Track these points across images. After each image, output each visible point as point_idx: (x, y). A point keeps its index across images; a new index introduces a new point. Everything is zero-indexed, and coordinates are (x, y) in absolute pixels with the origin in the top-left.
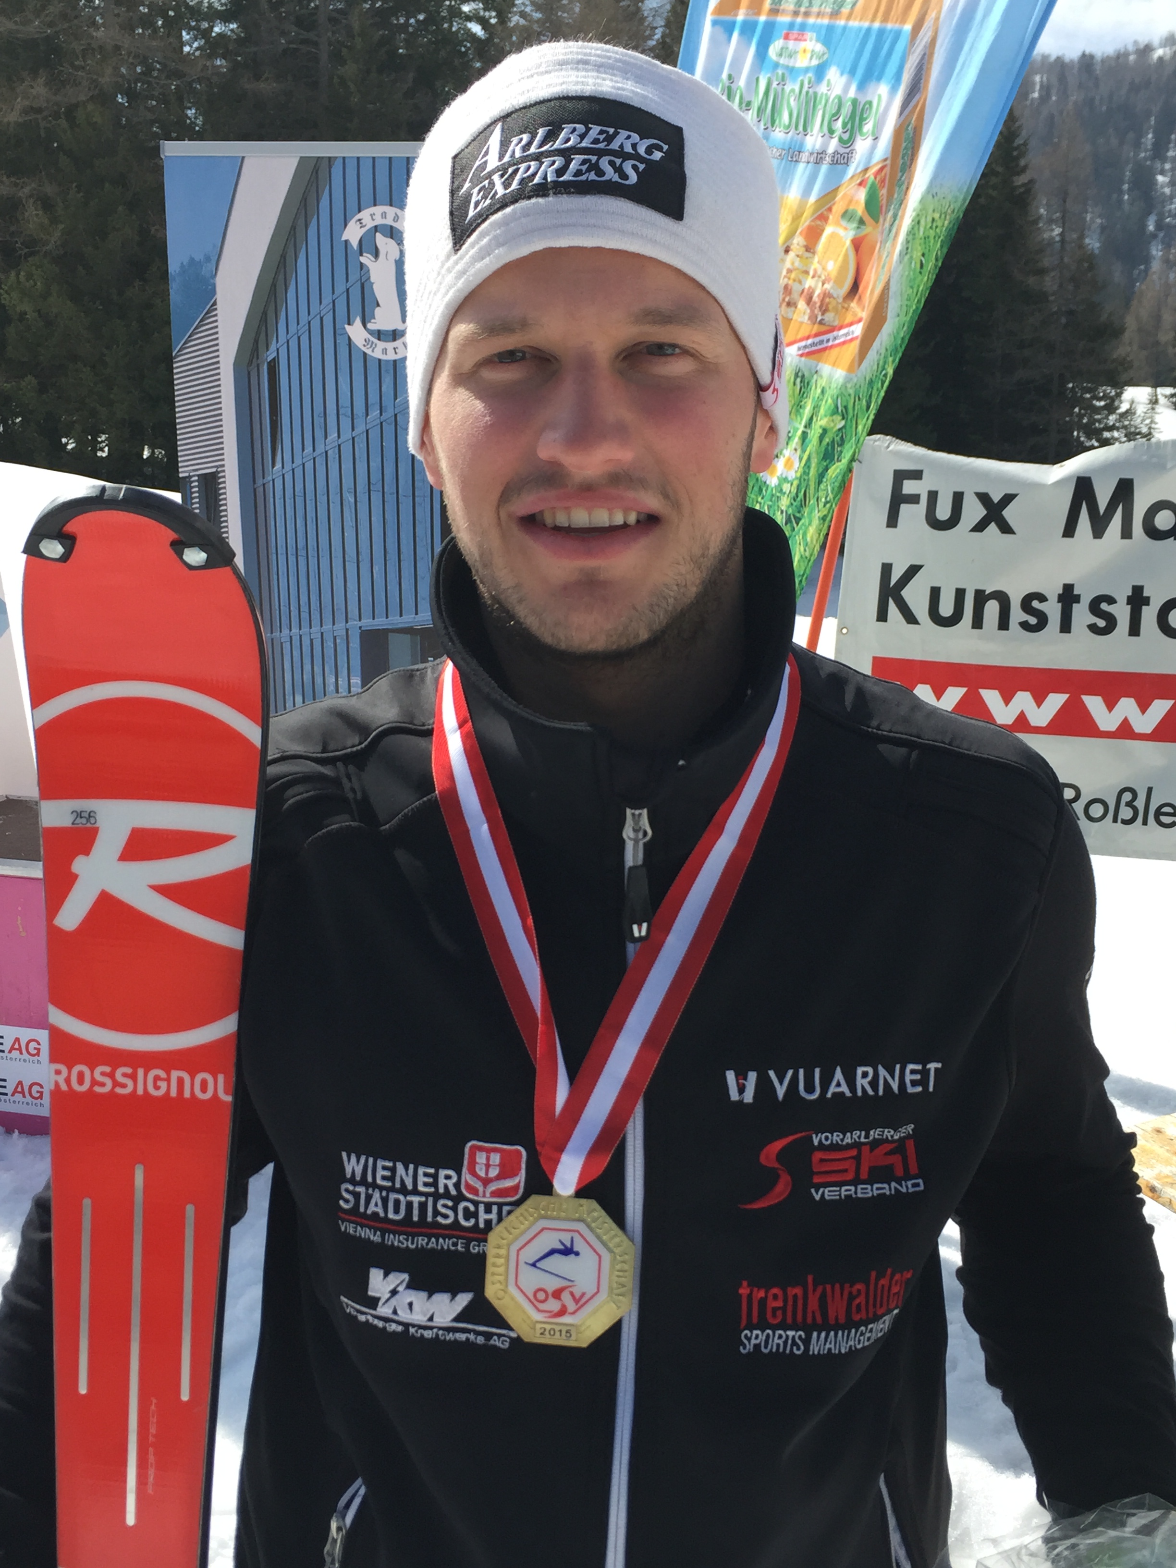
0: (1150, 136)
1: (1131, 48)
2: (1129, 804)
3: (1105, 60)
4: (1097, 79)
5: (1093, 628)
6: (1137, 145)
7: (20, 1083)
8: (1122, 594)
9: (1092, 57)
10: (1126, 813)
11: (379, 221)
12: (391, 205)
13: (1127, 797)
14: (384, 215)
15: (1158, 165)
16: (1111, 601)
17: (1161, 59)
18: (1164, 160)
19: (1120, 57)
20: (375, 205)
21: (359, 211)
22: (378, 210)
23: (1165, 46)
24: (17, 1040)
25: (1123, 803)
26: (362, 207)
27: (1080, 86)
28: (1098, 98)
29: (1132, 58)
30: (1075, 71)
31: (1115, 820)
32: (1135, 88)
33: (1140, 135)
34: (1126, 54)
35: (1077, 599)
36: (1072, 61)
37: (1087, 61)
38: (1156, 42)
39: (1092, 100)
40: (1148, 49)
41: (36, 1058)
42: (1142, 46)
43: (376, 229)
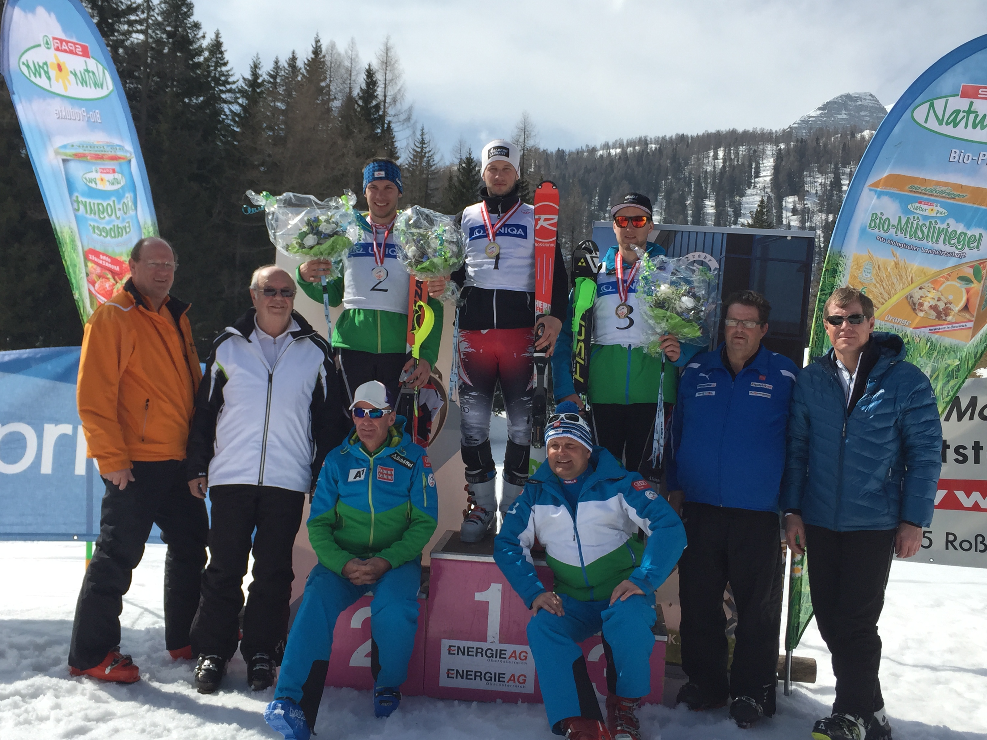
0: (597, 198)
1: (584, 148)
2: (982, 542)
3: (570, 154)
4: (566, 164)
5: (957, 460)
6: (590, 202)
7: (513, 675)
8: (969, 445)
9: (563, 152)
10: (981, 547)
11: (696, 258)
12: (703, 252)
13: (980, 539)
14: (699, 256)
15: (602, 214)
16: (964, 448)
17: (601, 156)
18: (605, 211)
19: (579, 153)
20: (695, 251)
21: (687, 254)
22: (697, 254)
23: (603, 150)
24: (514, 652)
25: (978, 542)
26: (689, 251)
27: (557, 167)
28: (567, 175)
29: (585, 154)
30: (554, 159)
31: (976, 550)
32: (588, 171)
33: (591, 197)
34: (582, 152)
35: (948, 447)
36: (552, 153)
37: (560, 154)
38: (598, 147)
39: (564, 175)
40: (594, 150)
41: (524, 661)
42: (591, 148)
43: (694, 262)
